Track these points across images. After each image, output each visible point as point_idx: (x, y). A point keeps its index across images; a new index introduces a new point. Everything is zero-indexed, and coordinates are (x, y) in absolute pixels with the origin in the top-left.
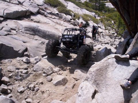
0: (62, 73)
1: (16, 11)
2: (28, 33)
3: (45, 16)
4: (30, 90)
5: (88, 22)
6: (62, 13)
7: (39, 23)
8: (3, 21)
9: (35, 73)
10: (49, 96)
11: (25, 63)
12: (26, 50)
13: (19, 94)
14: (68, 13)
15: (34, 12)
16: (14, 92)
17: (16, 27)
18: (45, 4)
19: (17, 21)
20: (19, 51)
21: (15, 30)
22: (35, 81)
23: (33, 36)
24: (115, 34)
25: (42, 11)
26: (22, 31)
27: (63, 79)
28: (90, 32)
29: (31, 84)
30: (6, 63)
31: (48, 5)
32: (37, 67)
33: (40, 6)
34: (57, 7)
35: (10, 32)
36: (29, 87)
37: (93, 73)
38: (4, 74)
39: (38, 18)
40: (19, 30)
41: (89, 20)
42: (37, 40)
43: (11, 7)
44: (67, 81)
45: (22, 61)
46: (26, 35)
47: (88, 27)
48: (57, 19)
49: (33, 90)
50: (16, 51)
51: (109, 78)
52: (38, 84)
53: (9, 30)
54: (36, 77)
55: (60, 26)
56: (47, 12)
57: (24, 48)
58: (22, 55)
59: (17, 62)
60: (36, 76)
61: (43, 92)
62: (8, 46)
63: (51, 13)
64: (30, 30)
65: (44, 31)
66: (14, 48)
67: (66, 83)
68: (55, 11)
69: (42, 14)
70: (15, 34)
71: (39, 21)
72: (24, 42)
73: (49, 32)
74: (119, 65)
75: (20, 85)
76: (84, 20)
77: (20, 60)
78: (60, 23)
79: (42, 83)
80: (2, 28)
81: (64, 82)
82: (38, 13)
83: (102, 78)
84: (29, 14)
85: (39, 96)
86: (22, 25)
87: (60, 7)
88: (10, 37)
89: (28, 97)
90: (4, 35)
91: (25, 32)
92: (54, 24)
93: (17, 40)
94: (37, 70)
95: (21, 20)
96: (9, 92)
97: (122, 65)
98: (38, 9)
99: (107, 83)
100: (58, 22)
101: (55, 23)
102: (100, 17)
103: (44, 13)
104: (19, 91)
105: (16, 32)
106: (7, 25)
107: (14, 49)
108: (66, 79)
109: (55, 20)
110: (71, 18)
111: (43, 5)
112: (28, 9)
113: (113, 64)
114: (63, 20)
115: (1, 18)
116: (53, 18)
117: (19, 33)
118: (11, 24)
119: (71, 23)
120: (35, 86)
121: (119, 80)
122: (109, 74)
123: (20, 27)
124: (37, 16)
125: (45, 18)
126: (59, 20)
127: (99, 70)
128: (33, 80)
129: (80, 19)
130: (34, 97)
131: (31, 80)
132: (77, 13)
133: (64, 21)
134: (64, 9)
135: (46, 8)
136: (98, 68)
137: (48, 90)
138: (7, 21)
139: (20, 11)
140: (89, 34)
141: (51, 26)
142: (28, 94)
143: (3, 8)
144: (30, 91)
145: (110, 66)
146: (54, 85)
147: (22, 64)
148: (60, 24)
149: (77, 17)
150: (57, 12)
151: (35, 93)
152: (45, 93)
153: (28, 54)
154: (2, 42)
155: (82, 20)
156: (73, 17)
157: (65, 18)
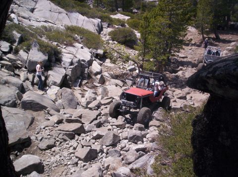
24: (135, 70)
28: (55, 84)
110: (7, 50)
129: (31, 51)
155: (38, 50)
156: (16, 44)
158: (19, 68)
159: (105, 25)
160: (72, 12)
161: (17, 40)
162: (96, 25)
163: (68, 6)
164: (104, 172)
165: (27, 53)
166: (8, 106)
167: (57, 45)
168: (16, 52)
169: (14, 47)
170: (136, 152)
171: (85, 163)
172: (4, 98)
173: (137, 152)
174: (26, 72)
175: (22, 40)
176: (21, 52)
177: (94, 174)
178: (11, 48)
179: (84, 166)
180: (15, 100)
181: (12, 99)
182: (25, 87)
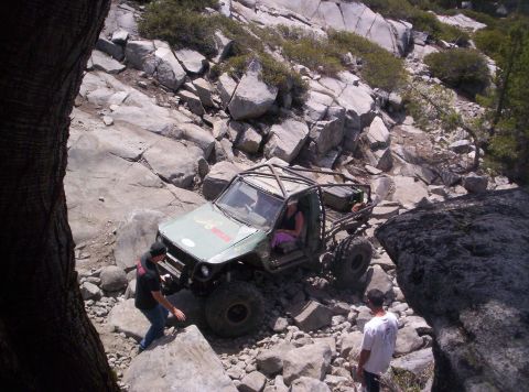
24: (470, 150)
110: (197, 69)
119: (180, 97)
129: (245, 77)
133: (142, 88)
150: (122, 34)
155: (259, 78)
156: (216, 60)
157: (156, 69)
158: (214, 110)
159: (421, 37)
161: (221, 51)
162: (400, 36)
164: (337, 360)
165: (236, 80)
166: (177, 184)
167: (303, 70)
168: (214, 76)
169: (212, 64)
170: (416, 334)
171: (302, 332)
172: (172, 167)
173: (420, 334)
174: (226, 120)
175: (230, 52)
176: (224, 79)
177: (314, 360)
178: (205, 67)
179: (299, 336)
180: (192, 173)
181: (188, 171)
182: (218, 151)
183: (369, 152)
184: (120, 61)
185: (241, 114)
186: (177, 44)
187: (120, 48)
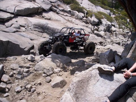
0: (62, 75)
1: (28, 8)
2: (37, 31)
3: (58, 13)
4: (27, 90)
5: (101, 20)
6: (74, 11)
7: (49, 20)
8: (13, 18)
9: (35, 72)
10: (44, 99)
11: (29, 61)
12: (33, 48)
13: (15, 93)
14: (80, 10)
15: (46, 9)
16: (12, 91)
17: (26, 24)
18: (58, 1)
19: (27, 18)
20: (25, 48)
21: (24, 27)
22: (33, 82)
23: (41, 34)
24: (129, 33)
25: (54, 8)
26: (31, 29)
27: (61, 81)
28: (102, 30)
29: (28, 84)
30: (11, 60)
31: (61, 1)
32: (38, 67)
33: (53, 3)
34: (71, 4)
35: (20, 28)
36: (26, 87)
37: (75, 85)
38: (6, 72)
39: (50, 15)
40: (28, 27)
41: (103, 18)
42: (45, 37)
43: (23, 4)
44: (66, 83)
45: (27, 58)
46: (35, 32)
47: (101, 26)
48: (69, 16)
49: (30, 91)
50: (22, 49)
51: (89, 93)
52: (36, 85)
53: (18, 27)
54: (36, 77)
55: (71, 24)
56: (59, 9)
57: (30, 46)
58: (28, 53)
59: (22, 59)
60: (36, 75)
61: (39, 94)
62: (14, 43)
63: (63, 11)
64: (39, 27)
65: (53, 28)
66: (20, 45)
67: (64, 85)
68: (68, 8)
69: (55, 11)
70: (23, 31)
71: (50, 18)
72: (31, 40)
73: (58, 30)
74: (102, 79)
75: (19, 84)
76: (97, 18)
77: (25, 58)
78: (72, 20)
79: (40, 84)
80: (11, 25)
81: (62, 84)
82: (51, 10)
83: (82, 92)
84: (41, 11)
85: (34, 98)
86: (31, 22)
87: (73, 4)
88: (18, 34)
89: (23, 98)
90: (13, 32)
91: (34, 29)
92: (65, 21)
93: (25, 37)
94: (38, 70)
95: (32, 17)
96: (6, 91)
97: (105, 79)
98: (51, 6)
99: (86, 98)
100: (70, 19)
101: (67, 20)
102: (115, 15)
103: (56, 10)
104: (16, 91)
105: (26, 29)
106: (17, 22)
107: (20, 47)
108: (65, 81)
109: (66, 18)
110: (84, 16)
111: (56, 2)
112: (40, 6)
113: (95, 77)
114: (75, 17)
115: (12, 15)
116: (65, 16)
117: (28, 30)
118: (21, 20)
119: (83, 21)
120: (32, 87)
121: (99, 96)
122: (90, 87)
123: (30, 24)
124: (49, 13)
125: (56, 15)
126: (71, 18)
127: (80, 81)
128: (32, 80)
129: (92, 17)
130: (29, 98)
131: (30, 80)
132: (90, 10)
133: (76, 19)
134: (77, 6)
135: (58, 5)
136: (80, 79)
137: (45, 92)
138: (17, 18)
139: (31, 8)
140: (100, 32)
141: (62, 23)
142: (24, 94)
143: (14, 5)
144: (26, 92)
145: (92, 78)
146: (52, 86)
147: (26, 61)
148: (71, 22)
149: (89, 15)
150: (70, 9)
151: (31, 94)
152: (41, 95)
153: (34, 52)
154: (9, 39)
157: (77, 16)
158: (88, 23)
159: (112, 13)
160: (97, 6)
161: (86, 13)
162: (108, 13)
163: (96, 3)
166: (91, 34)
168: (87, 17)
174: (91, 25)
176: (89, 17)
183: (113, 32)
184: (70, 14)
185: (94, 24)
186: (79, 11)
187: (70, 12)
